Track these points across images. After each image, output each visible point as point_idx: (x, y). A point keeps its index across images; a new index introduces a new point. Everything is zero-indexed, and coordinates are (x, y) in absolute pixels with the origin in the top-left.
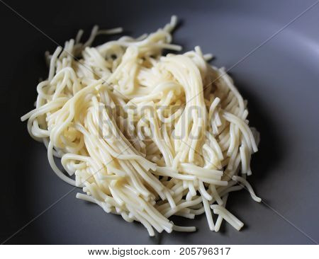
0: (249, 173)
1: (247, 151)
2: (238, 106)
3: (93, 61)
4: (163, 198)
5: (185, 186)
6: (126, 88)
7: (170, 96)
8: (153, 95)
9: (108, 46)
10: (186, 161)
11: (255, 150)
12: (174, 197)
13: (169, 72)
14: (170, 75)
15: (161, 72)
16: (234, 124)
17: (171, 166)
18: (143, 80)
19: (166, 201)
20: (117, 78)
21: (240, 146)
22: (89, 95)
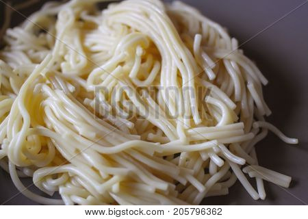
0: (269, 113)
1: (256, 86)
2: (221, 37)
3: (22, 43)
4: (184, 182)
5: (204, 157)
6: (78, 62)
7: (139, 51)
8: (117, 57)
9: (33, 20)
10: (193, 125)
11: (265, 82)
12: (196, 176)
13: (123, 25)
14: (126, 28)
15: (111, 28)
16: (229, 60)
17: (177, 138)
18: (94, 44)
19: (189, 184)
20: (61, 53)
21: (246, 83)
22: (37, 86)
